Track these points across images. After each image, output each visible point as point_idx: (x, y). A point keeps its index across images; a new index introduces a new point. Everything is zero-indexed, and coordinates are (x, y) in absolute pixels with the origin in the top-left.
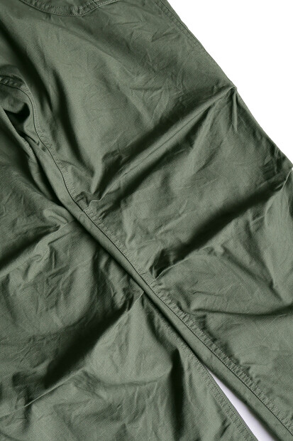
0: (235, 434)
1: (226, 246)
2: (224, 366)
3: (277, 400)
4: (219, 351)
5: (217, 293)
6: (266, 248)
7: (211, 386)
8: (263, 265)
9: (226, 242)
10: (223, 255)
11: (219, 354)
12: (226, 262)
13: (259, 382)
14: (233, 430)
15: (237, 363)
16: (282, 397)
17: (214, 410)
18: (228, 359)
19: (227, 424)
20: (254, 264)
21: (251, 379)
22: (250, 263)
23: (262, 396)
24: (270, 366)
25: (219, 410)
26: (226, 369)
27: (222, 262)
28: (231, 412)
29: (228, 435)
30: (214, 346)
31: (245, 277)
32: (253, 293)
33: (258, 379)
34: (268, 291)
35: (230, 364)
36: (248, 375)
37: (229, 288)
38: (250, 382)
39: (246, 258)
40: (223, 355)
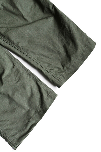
0: (18, 67)
1: (3, 5)
2: (10, 45)
3: (30, 53)
4: (7, 40)
5: (4, 23)
6: (16, 2)
7: (7, 53)
8: (18, 9)
9: (3, 3)
10: (4, 9)
11: (7, 42)
12: (6, 12)
13: (23, 48)
14: (17, 66)
15: (14, 43)
16: (32, 52)
17: (9, 60)
18: (10, 43)
19: (14, 64)
20: (15, 10)
21: (20, 48)
22: (14, 9)
23: (25, 53)
24: (27, 43)
25: (11, 60)
26: (11, 46)
27: (4, 12)
28: (15, 60)
29: (15, 68)
30: (5, 39)
31: (14, 16)
32: (17, 21)
33: (22, 47)
34: (23, 19)
35: (12, 44)
36: (18, 47)
37: (8, 20)
38: (20, 49)
39: (11, 8)
40: (9, 42)
